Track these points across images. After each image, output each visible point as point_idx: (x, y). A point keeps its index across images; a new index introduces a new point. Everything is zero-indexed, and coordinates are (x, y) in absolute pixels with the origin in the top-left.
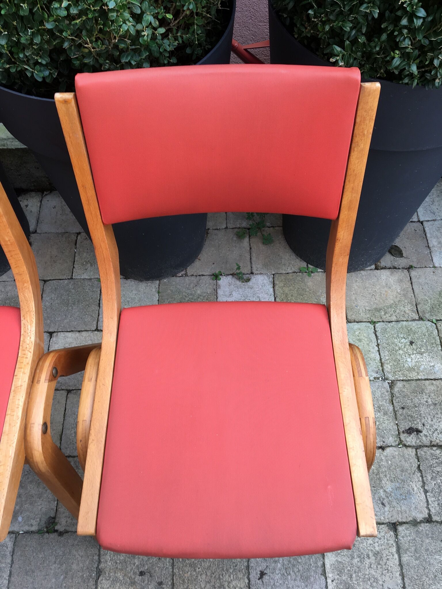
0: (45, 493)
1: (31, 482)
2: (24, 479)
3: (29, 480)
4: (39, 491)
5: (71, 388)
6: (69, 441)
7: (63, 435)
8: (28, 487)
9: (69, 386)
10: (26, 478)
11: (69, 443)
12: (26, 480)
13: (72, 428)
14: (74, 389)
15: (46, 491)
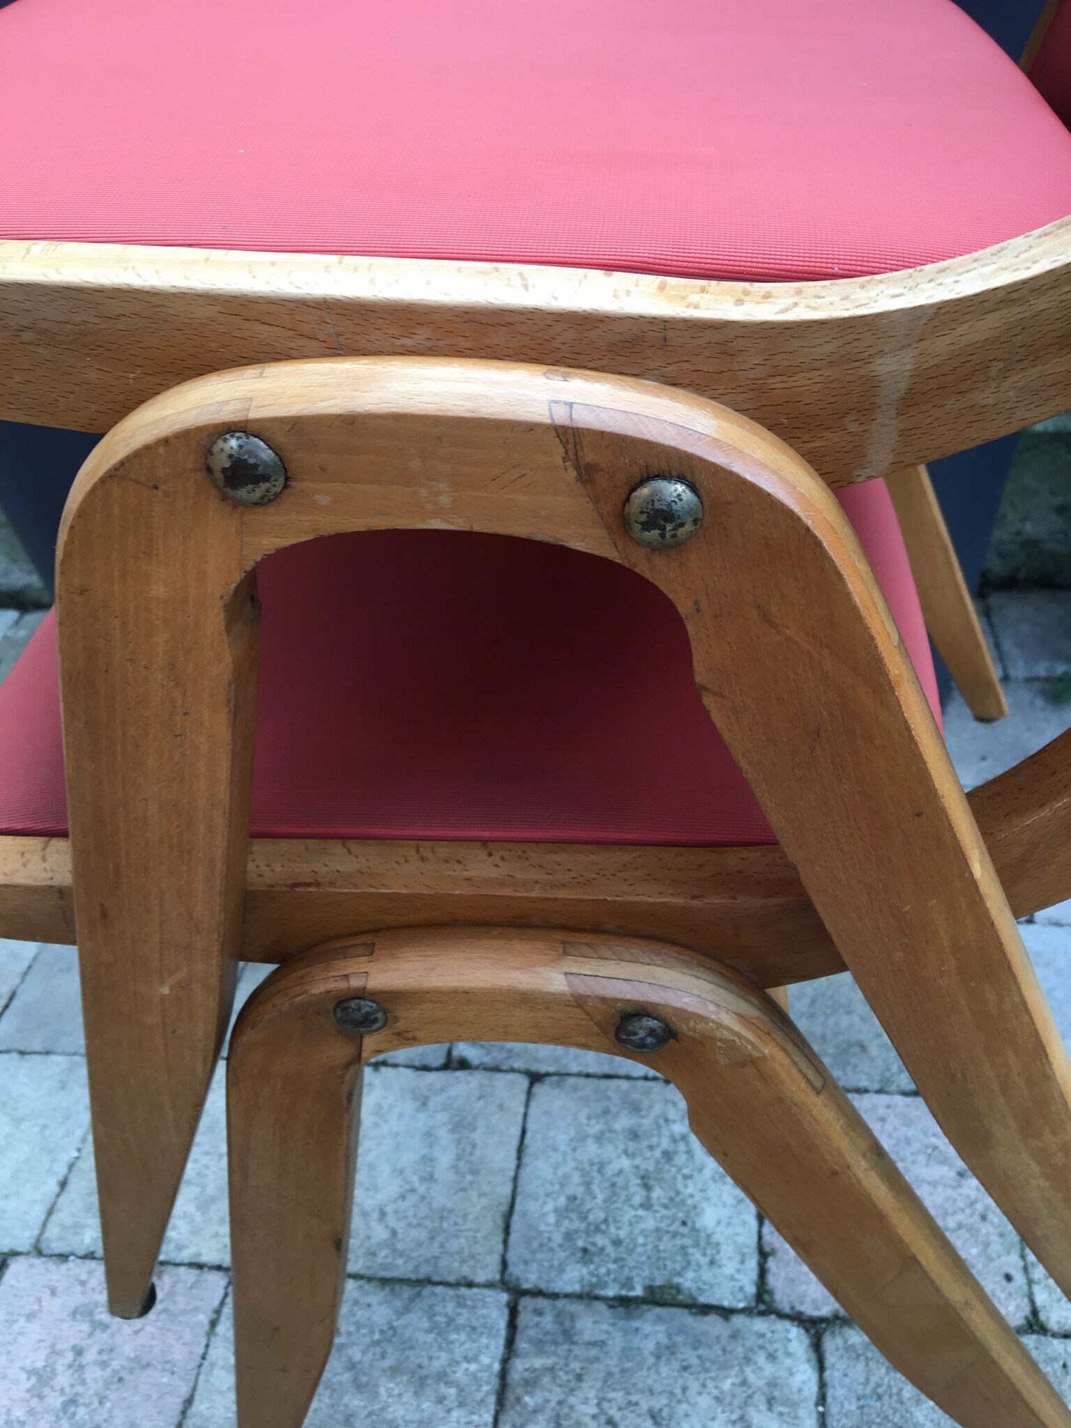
0: (441, 1419)
1: (394, 1371)
2: (370, 1356)
3: (387, 1363)
4: (423, 1411)
5: (543, 1068)
6: (535, 1238)
7: (515, 1217)
8: (382, 1391)
9: (537, 1060)
10: (374, 1354)
11: (535, 1245)
12: (377, 1360)
13: (548, 1195)
14: (552, 1069)
15: (449, 1411)
